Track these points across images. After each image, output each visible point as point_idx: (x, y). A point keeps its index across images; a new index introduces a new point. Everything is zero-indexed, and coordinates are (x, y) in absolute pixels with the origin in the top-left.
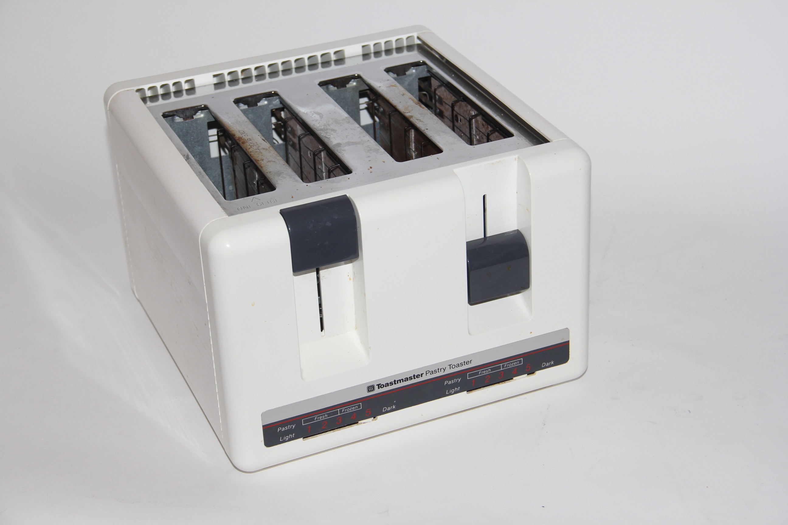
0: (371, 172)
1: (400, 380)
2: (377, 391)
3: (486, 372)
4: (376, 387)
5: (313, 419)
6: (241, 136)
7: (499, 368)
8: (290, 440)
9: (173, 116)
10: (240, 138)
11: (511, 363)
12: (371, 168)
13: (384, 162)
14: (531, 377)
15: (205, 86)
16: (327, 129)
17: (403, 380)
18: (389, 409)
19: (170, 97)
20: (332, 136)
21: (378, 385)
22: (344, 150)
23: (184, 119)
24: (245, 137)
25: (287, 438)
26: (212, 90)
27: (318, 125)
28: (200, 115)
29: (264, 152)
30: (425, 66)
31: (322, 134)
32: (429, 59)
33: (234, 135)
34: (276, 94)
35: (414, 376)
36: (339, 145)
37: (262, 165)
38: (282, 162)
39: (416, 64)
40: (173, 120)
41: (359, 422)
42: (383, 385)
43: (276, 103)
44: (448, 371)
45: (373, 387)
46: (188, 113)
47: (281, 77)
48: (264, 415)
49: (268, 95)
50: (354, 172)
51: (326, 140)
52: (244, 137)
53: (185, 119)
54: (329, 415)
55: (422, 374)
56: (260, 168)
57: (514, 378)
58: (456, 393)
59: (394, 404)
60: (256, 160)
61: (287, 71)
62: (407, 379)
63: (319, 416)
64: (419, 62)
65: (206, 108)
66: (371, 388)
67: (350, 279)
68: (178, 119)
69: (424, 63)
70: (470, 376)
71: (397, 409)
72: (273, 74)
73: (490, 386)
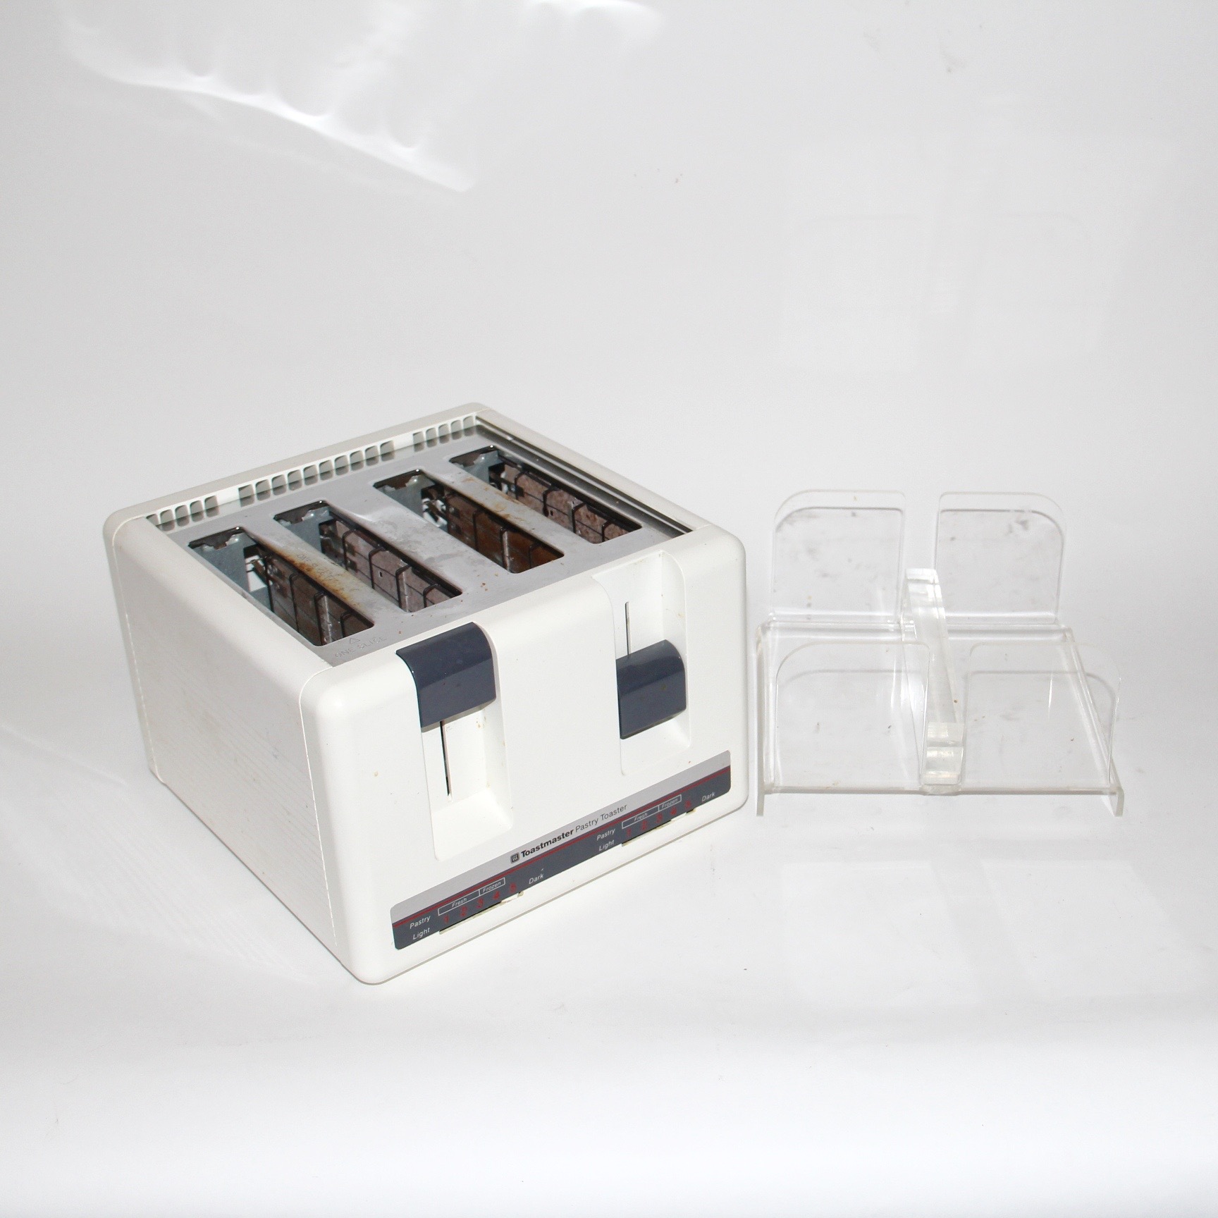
0: (486, 590)
1: (547, 843)
2: (522, 860)
3: (642, 817)
4: (521, 855)
5: (450, 907)
6: (302, 561)
7: (656, 809)
8: (425, 936)
9: (201, 545)
10: (302, 565)
11: (669, 802)
12: (484, 584)
13: (497, 575)
14: (691, 815)
15: (230, 503)
16: (409, 542)
17: (550, 841)
18: (536, 879)
19: (188, 522)
20: (418, 550)
21: (523, 852)
22: (442, 566)
23: (215, 547)
24: (309, 563)
25: (421, 935)
26: (238, 507)
27: (395, 538)
28: (235, 539)
29: (339, 578)
30: (496, 452)
31: (405, 549)
32: (498, 443)
33: (293, 562)
34: (324, 504)
35: (563, 834)
36: (431, 559)
37: (346, 596)
38: (368, 589)
39: (486, 451)
40: (202, 550)
41: (503, 901)
42: (529, 851)
43: (324, 515)
44: (601, 823)
45: (517, 855)
46: (219, 539)
47: (320, 482)
48: (394, 911)
49: (315, 506)
50: (464, 593)
51: (413, 556)
52: (307, 563)
53: (217, 547)
54: (468, 899)
55: (571, 832)
56: (343, 600)
57: (673, 820)
58: (610, 847)
59: (542, 873)
60: (334, 590)
61: (326, 474)
62: (555, 840)
63: (457, 901)
64: (489, 447)
65: (241, 530)
66: (515, 857)
67: (479, 726)
68: (206, 548)
69: (495, 448)
70: (625, 825)
71: (545, 878)
72: (310, 479)
73: (647, 833)
